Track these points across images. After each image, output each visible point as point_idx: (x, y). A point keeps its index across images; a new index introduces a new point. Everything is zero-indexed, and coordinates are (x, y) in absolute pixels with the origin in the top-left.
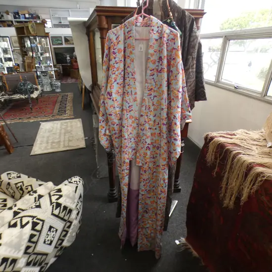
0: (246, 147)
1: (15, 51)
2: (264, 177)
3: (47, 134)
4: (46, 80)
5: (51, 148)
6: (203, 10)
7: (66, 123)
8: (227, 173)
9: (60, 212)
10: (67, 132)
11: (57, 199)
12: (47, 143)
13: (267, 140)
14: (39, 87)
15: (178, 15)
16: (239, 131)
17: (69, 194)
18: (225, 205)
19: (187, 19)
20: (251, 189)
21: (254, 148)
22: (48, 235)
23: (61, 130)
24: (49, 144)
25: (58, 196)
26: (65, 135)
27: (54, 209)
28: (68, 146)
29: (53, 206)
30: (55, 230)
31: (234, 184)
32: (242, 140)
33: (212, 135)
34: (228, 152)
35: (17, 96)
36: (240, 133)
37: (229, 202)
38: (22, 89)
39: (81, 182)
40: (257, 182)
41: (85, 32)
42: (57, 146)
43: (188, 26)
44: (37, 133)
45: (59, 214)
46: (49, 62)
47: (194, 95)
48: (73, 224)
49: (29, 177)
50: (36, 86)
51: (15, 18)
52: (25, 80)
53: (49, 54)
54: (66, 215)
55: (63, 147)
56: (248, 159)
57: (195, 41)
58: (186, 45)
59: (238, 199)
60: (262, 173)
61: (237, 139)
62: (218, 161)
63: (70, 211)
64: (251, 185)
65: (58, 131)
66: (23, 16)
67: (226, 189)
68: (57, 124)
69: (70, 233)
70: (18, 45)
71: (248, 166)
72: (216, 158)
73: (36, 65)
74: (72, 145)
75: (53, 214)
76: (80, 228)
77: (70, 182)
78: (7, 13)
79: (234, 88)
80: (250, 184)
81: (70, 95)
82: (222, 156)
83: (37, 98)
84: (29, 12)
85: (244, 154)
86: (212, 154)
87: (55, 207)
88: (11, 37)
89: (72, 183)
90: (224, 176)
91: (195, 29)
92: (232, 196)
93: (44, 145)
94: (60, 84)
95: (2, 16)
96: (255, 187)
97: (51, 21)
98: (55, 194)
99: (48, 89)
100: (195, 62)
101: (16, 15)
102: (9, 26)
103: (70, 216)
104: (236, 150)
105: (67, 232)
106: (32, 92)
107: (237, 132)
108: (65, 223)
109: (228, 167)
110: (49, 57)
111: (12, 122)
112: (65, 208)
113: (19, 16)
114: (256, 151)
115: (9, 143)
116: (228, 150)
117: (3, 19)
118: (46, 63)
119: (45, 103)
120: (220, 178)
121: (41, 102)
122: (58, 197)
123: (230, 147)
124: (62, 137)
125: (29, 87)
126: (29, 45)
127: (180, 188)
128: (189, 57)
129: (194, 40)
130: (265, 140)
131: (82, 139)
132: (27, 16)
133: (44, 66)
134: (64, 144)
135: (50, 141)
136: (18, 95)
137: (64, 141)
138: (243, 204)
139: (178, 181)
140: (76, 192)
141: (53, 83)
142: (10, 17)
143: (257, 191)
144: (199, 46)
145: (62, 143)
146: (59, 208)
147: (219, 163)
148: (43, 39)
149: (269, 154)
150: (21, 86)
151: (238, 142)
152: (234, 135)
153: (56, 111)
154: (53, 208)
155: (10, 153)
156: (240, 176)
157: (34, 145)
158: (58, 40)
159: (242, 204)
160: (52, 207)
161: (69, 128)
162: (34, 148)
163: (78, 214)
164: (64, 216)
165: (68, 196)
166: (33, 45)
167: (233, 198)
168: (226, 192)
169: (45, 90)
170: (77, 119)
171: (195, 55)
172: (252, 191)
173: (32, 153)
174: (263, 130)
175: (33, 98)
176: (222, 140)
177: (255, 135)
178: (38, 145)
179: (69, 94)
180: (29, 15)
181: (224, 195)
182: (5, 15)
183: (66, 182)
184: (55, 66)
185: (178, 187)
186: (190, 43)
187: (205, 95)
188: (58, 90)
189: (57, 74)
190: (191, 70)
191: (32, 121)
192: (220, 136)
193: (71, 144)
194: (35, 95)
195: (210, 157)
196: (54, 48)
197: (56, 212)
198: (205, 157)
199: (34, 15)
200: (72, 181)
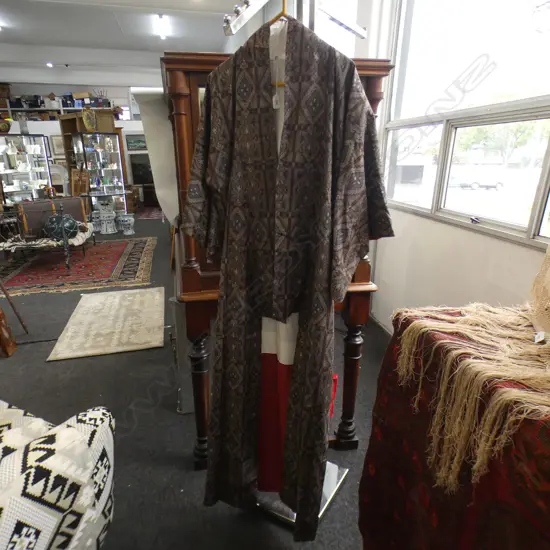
0: (482, 341)
1: (57, 162)
2: (522, 413)
3: (89, 318)
4: (107, 214)
5: (92, 347)
6: (389, 61)
7: (130, 295)
8: (440, 404)
9: (45, 490)
10: (130, 313)
11: (41, 460)
12: (87, 335)
13: (537, 327)
14: (90, 226)
15: (321, 57)
16: (472, 307)
17: (73, 449)
18: (439, 483)
19: (338, 65)
20: (494, 443)
21: (503, 344)
22: (15, 543)
23: (118, 310)
24: (90, 338)
25: (45, 453)
26: (125, 320)
27: (30, 482)
28: (128, 343)
29: (28, 475)
30: (33, 531)
31: (456, 430)
32: (477, 325)
33: (409, 314)
34: (442, 351)
35: (42, 243)
36: (474, 310)
37: (447, 476)
38: (53, 229)
39: (107, 420)
40: (506, 426)
41: (168, 114)
42: (103, 343)
43: (342, 78)
44: (70, 315)
45: (43, 494)
46: (116, 180)
47: (366, 226)
48: (84, 519)
49: (10, 407)
50: (82, 224)
51: (65, 104)
52: (60, 211)
53: (118, 165)
54: (63, 496)
55: (118, 345)
56: (484, 368)
57: (360, 108)
58: (341, 117)
59: (466, 468)
60: (516, 402)
61: (465, 322)
62: (422, 374)
63: (75, 488)
64: (494, 432)
65: (113, 312)
66: (80, 102)
67: (441, 442)
68: (115, 297)
69: (79, 539)
70: (63, 150)
71: (485, 386)
72: (417, 368)
73: (92, 186)
74: (136, 341)
75: (25, 494)
76: (107, 527)
77: (80, 421)
78: (52, 97)
79: (470, 222)
80: (491, 432)
81: (151, 241)
82: (429, 362)
83: (83, 246)
84: (90, 95)
85: (476, 358)
86: (409, 358)
87: (31, 478)
88: (51, 136)
89: (84, 422)
90: (434, 412)
91: (358, 84)
92: (452, 459)
93: (80, 339)
94: (132, 220)
95: (43, 102)
96: (503, 438)
97: (130, 110)
98: (39, 446)
99: (108, 229)
100: (362, 153)
101: (68, 100)
102: (53, 118)
103: (74, 499)
104: (459, 348)
105: (69, 537)
106: (73, 235)
107: (468, 308)
108: (61, 515)
109: (443, 388)
110: (118, 170)
111: (26, 294)
112: (60, 481)
113: (73, 102)
114: (506, 350)
115: (6, 335)
116: (441, 347)
117: (42, 108)
118: (112, 182)
119: (99, 256)
120: (427, 415)
121: (92, 254)
122: (43, 453)
123: (446, 341)
124: (120, 323)
125: (67, 224)
126: (81, 150)
127: (356, 438)
128: (348, 142)
129: (356, 107)
130: (532, 326)
131: (159, 328)
132: (87, 101)
133: (107, 188)
134: (119, 339)
135: (93, 333)
136: (45, 241)
137: (121, 332)
138: (477, 480)
139: (351, 424)
140: (90, 444)
141: (121, 218)
142: (56, 104)
143: (507, 449)
144: (368, 120)
145: (116, 337)
146: (42, 482)
147: (424, 379)
148: (108, 139)
149: (537, 359)
150: (53, 223)
151: (466, 330)
152: (460, 314)
153: (116, 272)
154: (27, 479)
155: (7, 356)
156: (468, 410)
157: (60, 339)
158: (139, 142)
159: (475, 479)
160: (24, 476)
161: (136, 307)
162: (57, 344)
163: (98, 496)
164: (58, 500)
165: (68, 453)
166: (88, 149)
167: (456, 467)
168: (440, 451)
169: (104, 232)
170: (156, 289)
171: (361, 138)
172: (496, 448)
173: (51, 357)
174: (528, 306)
175: (73, 246)
176: (430, 325)
177: (508, 315)
178: (67, 340)
179: (149, 239)
180: (91, 100)
181: (436, 456)
182: (47, 101)
183: (72, 421)
184: (127, 187)
185: (353, 437)
186: (349, 113)
187: (389, 226)
188: (130, 232)
189: (130, 202)
190: (353, 170)
191: (66, 291)
192: (427, 317)
193: (133, 338)
194: (78, 240)
195: (404, 365)
196: (131, 156)
197: (36, 489)
198: (396, 365)
199: (100, 101)
200: (84, 419)
